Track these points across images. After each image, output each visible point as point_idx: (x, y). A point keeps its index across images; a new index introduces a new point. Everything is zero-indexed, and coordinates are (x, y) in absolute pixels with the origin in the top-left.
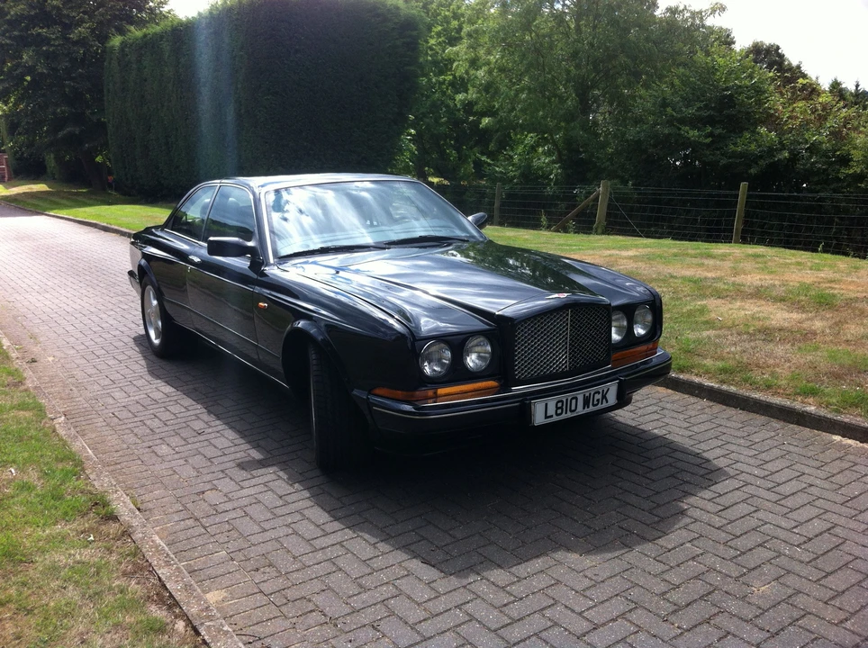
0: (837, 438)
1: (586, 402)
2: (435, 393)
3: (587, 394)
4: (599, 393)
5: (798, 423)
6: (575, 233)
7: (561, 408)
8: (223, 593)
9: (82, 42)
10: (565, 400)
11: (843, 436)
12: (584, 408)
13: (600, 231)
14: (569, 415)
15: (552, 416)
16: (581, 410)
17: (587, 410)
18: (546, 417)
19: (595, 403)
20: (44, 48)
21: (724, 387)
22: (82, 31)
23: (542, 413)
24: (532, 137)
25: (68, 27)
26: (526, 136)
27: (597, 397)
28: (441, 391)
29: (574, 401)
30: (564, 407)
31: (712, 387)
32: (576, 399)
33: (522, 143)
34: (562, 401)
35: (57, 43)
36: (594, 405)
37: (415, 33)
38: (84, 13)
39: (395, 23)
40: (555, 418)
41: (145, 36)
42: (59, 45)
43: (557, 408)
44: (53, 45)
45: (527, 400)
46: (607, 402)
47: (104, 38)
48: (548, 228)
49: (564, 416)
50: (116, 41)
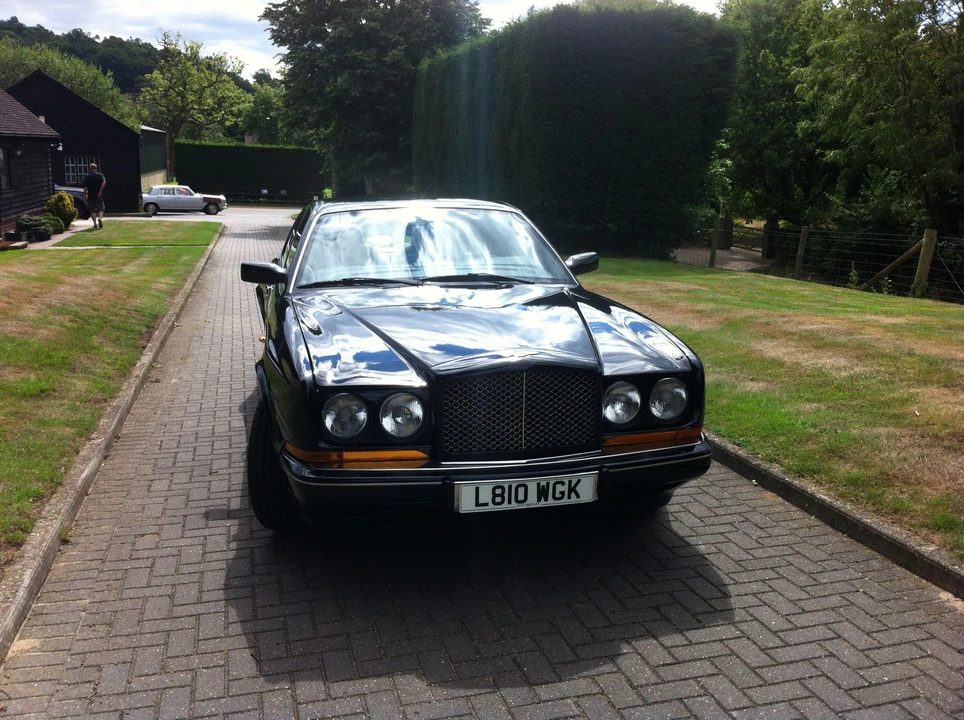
0: (945, 596)
1: (542, 493)
2: (340, 456)
3: (543, 483)
4: (563, 484)
5: (907, 567)
6: (889, 293)
7: (502, 495)
8: (37, 643)
9: (395, 64)
10: (506, 487)
11: (956, 595)
12: (539, 500)
13: (918, 292)
14: (514, 506)
15: (487, 504)
16: (533, 502)
17: (543, 503)
18: (478, 504)
19: (558, 495)
20: (359, 72)
21: (838, 504)
22: (396, 53)
23: (469, 498)
24: (895, 175)
25: (383, 50)
26: (888, 173)
27: (559, 488)
28: (348, 455)
29: (521, 490)
30: (506, 495)
31: (824, 501)
32: (526, 487)
33: (882, 181)
34: (503, 488)
35: (371, 66)
36: (554, 498)
37: (729, 50)
38: (400, 35)
39: (704, 39)
40: (491, 508)
41: (449, 58)
42: (373, 68)
43: (495, 495)
44: (367, 68)
45: (449, 479)
46: (578, 496)
47: (416, 62)
48: (859, 285)
49: (505, 506)
50: (425, 63)
